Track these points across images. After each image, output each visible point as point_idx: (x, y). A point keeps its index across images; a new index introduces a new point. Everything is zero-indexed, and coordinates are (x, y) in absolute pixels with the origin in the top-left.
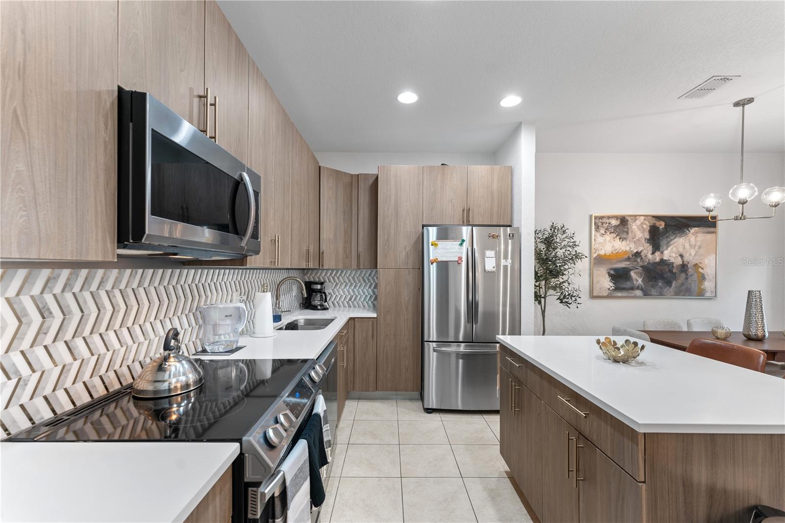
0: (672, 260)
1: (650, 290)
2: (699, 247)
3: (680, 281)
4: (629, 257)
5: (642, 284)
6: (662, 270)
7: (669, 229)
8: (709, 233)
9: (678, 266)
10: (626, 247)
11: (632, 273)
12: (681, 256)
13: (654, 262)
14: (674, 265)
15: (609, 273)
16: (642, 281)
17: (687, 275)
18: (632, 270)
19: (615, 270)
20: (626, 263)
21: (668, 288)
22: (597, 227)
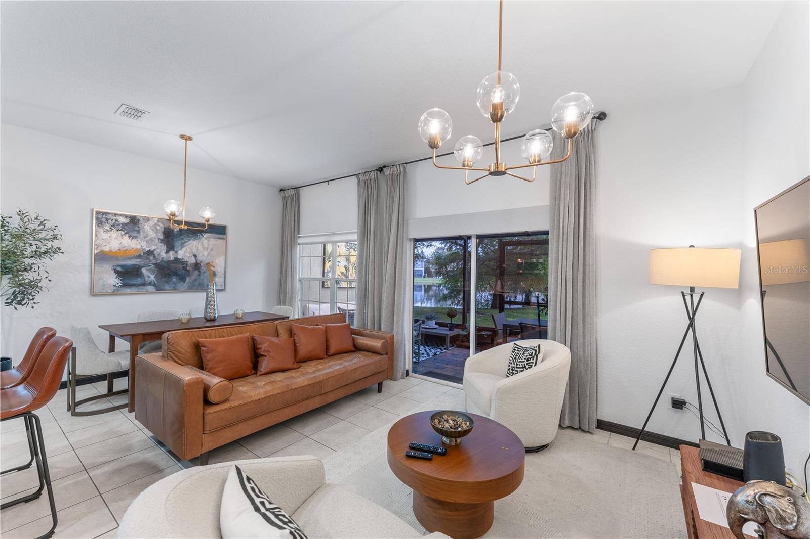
0: (186, 259)
1: (164, 285)
2: (211, 250)
3: (193, 278)
4: (140, 255)
5: (155, 280)
6: (176, 268)
7: (184, 232)
8: (219, 238)
9: (191, 264)
10: (137, 245)
11: (144, 270)
12: (195, 256)
13: (168, 261)
14: (188, 263)
15: (115, 269)
16: (155, 278)
17: (200, 272)
18: (144, 267)
19: (122, 266)
20: (136, 260)
21: (182, 283)
22: (100, 223)
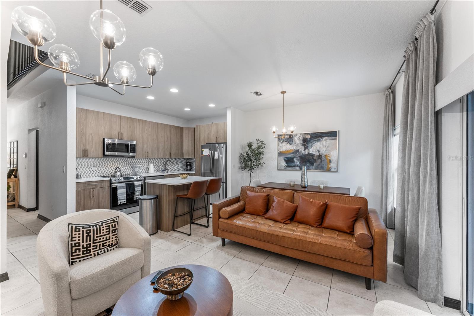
0: (314, 153)
1: (303, 167)
2: (328, 147)
3: (318, 163)
4: (293, 152)
6: (309, 158)
7: (312, 138)
8: (333, 139)
9: (317, 156)
10: (292, 148)
11: (295, 159)
12: (319, 151)
13: (305, 154)
14: (315, 155)
15: (284, 159)
16: (299, 163)
17: (321, 160)
19: (287, 158)
20: (292, 155)
21: (312, 166)
22: (279, 140)
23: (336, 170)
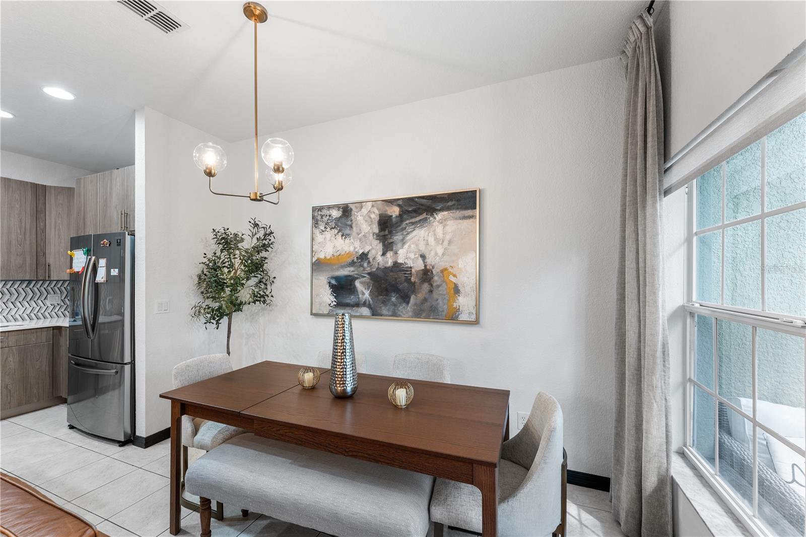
0: (410, 263)
1: (381, 307)
2: (450, 242)
3: (421, 296)
4: (353, 261)
5: (370, 299)
6: (396, 279)
7: (405, 216)
8: (465, 218)
9: (418, 272)
10: (350, 246)
11: (357, 283)
12: (423, 257)
13: (386, 268)
14: (413, 270)
15: (330, 283)
16: (370, 295)
17: (432, 285)
18: (357, 278)
19: (337, 278)
20: (349, 269)
21: (404, 305)
22: (315, 222)
23: (473, 318)
